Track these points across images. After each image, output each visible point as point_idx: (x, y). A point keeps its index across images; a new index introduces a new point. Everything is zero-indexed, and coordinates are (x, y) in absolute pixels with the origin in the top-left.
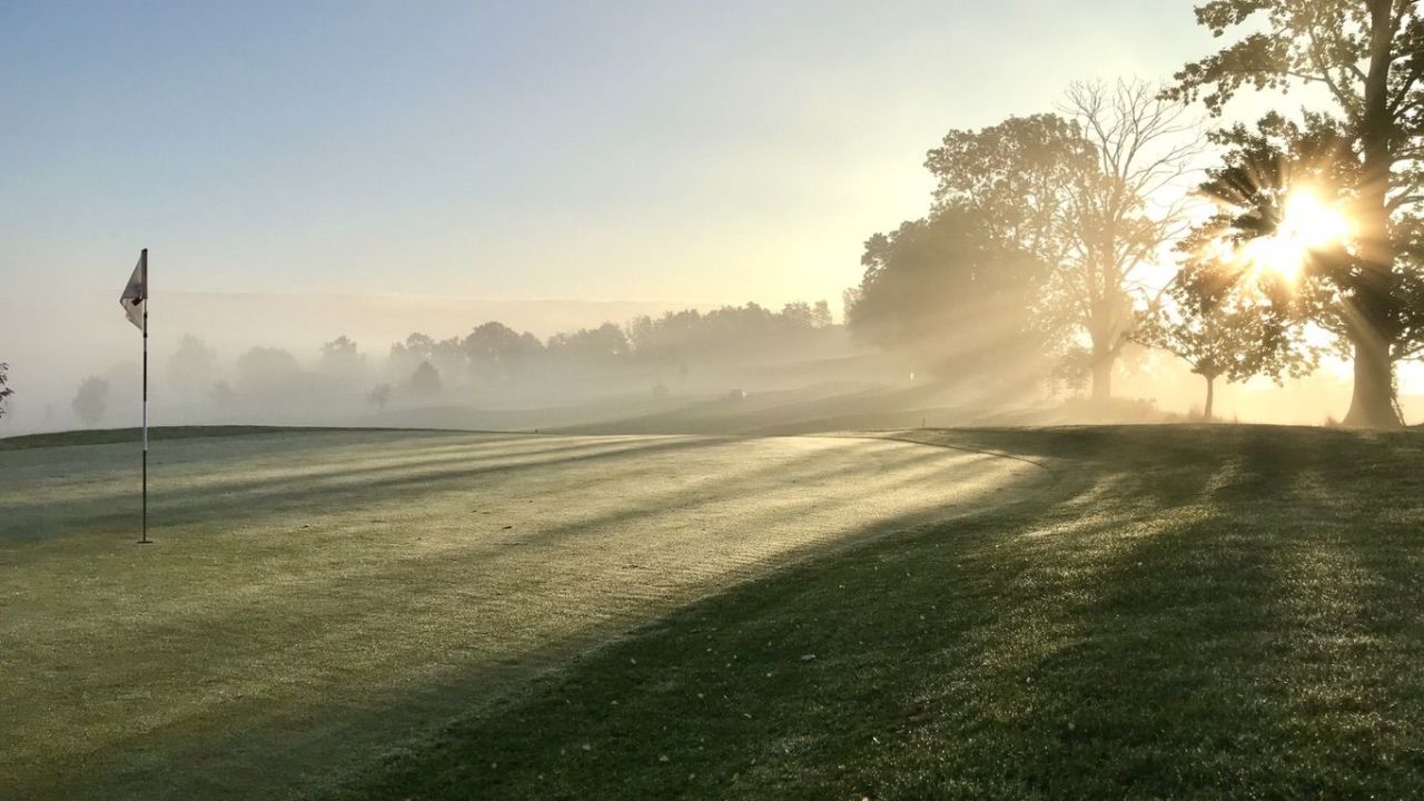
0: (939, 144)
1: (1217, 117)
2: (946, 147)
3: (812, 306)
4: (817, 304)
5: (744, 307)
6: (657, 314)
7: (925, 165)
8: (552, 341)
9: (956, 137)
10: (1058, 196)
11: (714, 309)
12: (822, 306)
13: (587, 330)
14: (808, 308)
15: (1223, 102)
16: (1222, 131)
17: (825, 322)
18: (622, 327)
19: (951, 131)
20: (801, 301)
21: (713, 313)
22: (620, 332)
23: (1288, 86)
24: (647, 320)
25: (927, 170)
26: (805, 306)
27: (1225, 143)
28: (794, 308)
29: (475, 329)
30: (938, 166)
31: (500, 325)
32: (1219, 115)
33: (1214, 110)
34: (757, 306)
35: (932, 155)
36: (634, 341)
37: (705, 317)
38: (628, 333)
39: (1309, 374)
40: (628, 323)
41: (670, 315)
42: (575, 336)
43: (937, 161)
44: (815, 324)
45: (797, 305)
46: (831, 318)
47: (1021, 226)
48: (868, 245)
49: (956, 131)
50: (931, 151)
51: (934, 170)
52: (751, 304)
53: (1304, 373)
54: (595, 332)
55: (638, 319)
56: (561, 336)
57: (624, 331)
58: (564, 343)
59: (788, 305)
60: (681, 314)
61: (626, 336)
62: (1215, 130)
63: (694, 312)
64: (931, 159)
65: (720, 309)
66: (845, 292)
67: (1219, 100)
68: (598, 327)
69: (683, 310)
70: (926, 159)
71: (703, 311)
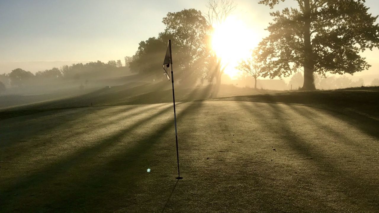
0: (166, 16)
1: (272, 9)
2: (168, 17)
3: (116, 61)
4: (118, 61)
5: (96, 62)
6: (70, 65)
7: (162, 22)
8: (37, 74)
9: (170, 14)
10: (196, 31)
11: (87, 63)
12: (119, 61)
13: (48, 70)
14: (115, 62)
15: (274, 5)
16: (273, 13)
17: (120, 66)
18: (59, 69)
19: (169, 13)
20: (113, 60)
21: (87, 64)
22: (59, 70)
23: (279, 2)
24: (67, 66)
25: (163, 23)
26: (114, 61)
27: (274, 16)
28: (111, 62)
29: (13, 71)
30: (166, 22)
31: (21, 69)
32: (273, 8)
33: (272, 7)
34: (100, 62)
35: (164, 19)
36: (63, 72)
37: (85, 65)
38: (61, 70)
39: (289, 76)
40: (61, 67)
41: (74, 65)
42: (44, 72)
43: (165, 21)
44: (117, 66)
45: (112, 61)
46: (122, 65)
47: (188, 39)
48: (140, 44)
49: (170, 13)
50: (164, 18)
51: (165, 23)
52: (98, 61)
53: (287, 76)
54: (50, 71)
55: (64, 66)
56: (40, 72)
57: (60, 70)
58: (41, 74)
59: (109, 61)
60: (77, 64)
61: (61, 71)
62: (272, 12)
63: (81, 64)
64: (164, 20)
65: (89, 63)
66: (125, 57)
67: (273, 4)
68: (51, 69)
69: (78, 63)
70: (163, 20)
71: (84, 64)
